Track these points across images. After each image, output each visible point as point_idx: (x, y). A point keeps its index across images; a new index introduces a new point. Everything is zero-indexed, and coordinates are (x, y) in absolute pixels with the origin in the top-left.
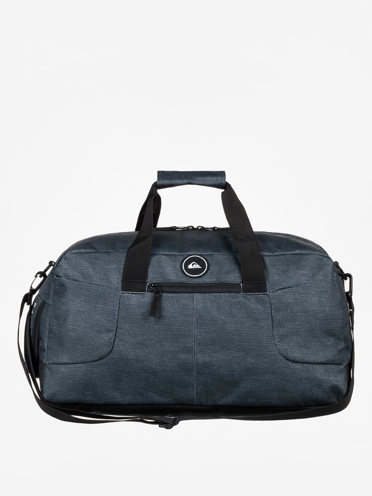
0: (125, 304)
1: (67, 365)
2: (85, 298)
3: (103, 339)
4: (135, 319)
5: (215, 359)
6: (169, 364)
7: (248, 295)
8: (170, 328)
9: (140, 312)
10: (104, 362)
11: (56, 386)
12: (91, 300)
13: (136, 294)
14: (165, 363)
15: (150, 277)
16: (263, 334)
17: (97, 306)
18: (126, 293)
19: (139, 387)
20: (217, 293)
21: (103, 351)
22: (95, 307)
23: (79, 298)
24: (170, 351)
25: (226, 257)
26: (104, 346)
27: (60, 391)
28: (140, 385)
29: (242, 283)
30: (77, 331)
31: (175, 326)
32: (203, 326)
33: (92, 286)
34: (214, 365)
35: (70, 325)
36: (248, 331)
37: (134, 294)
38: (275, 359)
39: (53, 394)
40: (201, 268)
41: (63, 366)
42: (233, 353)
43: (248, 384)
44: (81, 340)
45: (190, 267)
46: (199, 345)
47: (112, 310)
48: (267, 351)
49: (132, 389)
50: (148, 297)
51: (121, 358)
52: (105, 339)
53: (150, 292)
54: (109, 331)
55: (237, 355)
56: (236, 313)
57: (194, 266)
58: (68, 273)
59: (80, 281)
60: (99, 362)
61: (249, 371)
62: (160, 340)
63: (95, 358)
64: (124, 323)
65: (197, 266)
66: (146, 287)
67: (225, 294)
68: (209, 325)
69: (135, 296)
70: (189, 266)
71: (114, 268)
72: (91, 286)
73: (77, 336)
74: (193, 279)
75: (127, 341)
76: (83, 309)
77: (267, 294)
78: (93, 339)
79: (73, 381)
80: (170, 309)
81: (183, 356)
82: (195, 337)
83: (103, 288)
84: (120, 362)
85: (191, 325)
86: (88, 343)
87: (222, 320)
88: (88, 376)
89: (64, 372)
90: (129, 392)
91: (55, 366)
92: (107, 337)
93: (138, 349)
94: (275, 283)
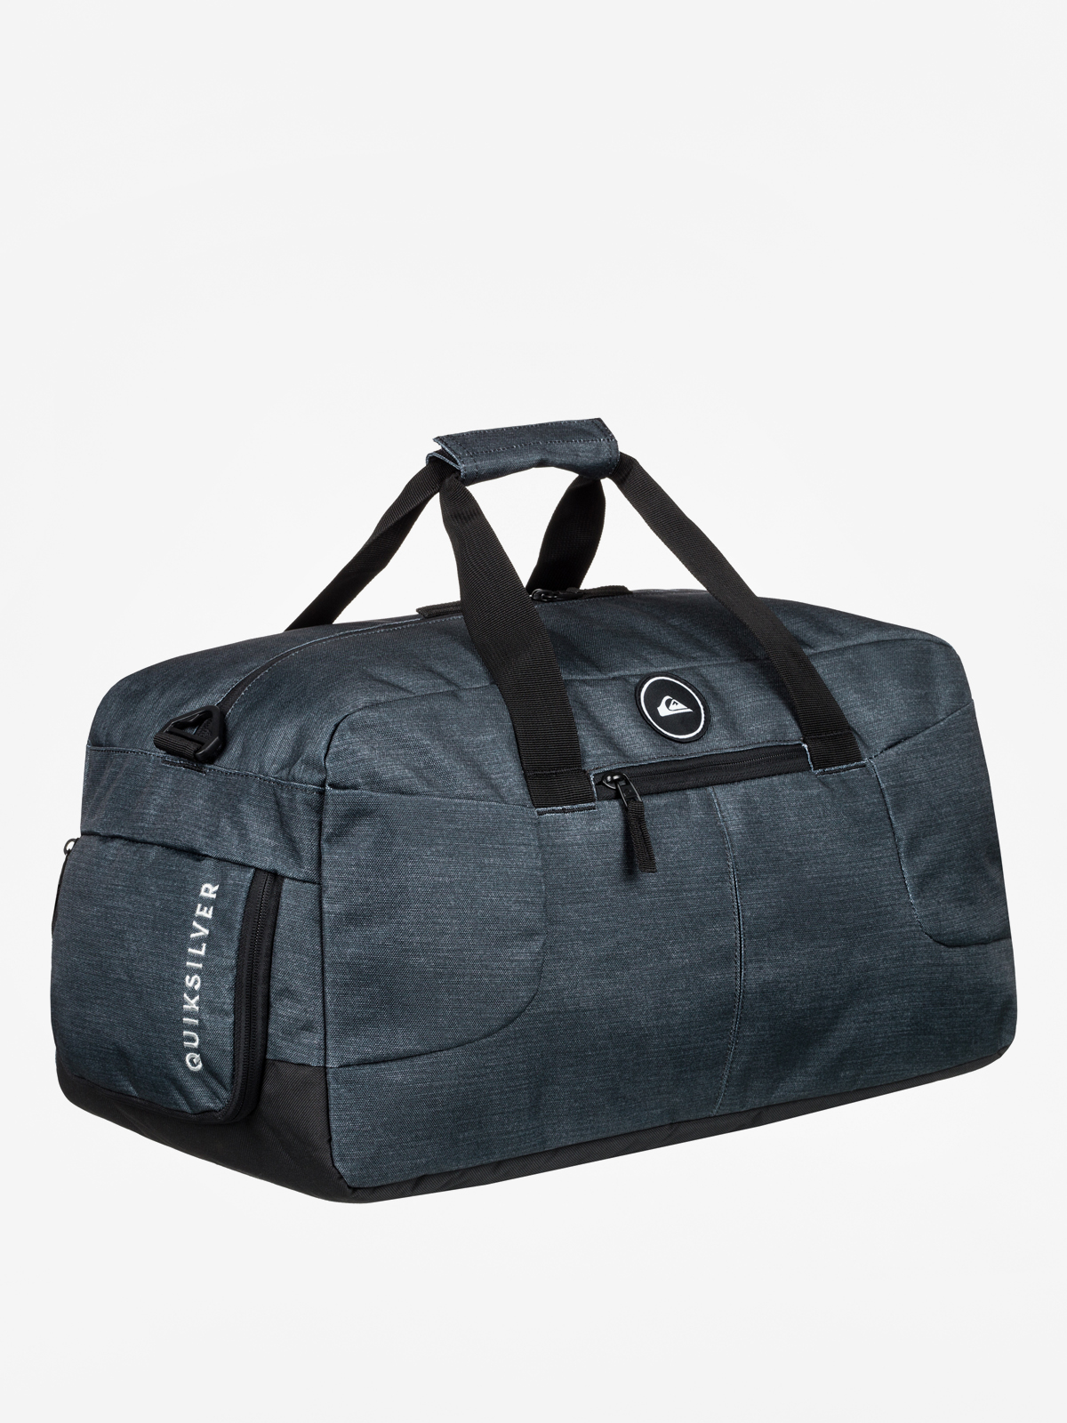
0: (554, 846)
1: (408, 1062)
2: (448, 842)
3: (516, 961)
4: (589, 887)
5: (786, 970)
6: (680, 1005)
7: (828, 772)
8: (678, 899)
9: (599, 862)
10: (515, 1032)
11: (380, 1131)
12: (467, 848)
13: (573, 811)
14: (670, 1006)
15: (589, 756)
16: (881, 880)
17: (486, 861)
18: (549, 812)
19: (597, 1091)
20: (760, 777)
21: (518, 998)
22: (482, 867)
23: (430, 846)
24: (683, 967)
25: (727, 671)
26: (518, 984)
27: (391, 1146)
28: (601, 1084)
29: (805, 742)
30: (436, 950)
31: (690, 891)
32: (752, 880)
33: (461, 804)
34: (782, 990)
35: (413, 934)
36: (849, 876)
37: (569, 811)
38: (914, 946)
39: (371, 1158)
40: (689, 710)
41: (394, 1065)
42: (824, 947)
43: (850, 1028)
44: (452, 975)
45: (663, 711)
46: (751, 937)
47: (528, 867)
48: (894, 927)
49: (576, 1101)
50: (609, 815)
51: (559, 1012)
52: (523, 961)
53: (609, 799)
54: (530, 934)
55: (833, 950)
56: (814, 830)
57: (672, 707)
58: (375, 772)
59: (418, 793)
60: (503, 1033)
61: (858, 989)
62: (656, 938)
63: (495, 1024)
64: (563, 905)
65: (679, 708)
66: (591, 786)
67: (782, 777)
68: (765, 875)
69: (573, 819)
70: (659, 708)
71: (493, 741)
72: (456, 804)
73: (437, 965)
74: (685, 746)
75: (577, 959)
76: (447, 880)
77: (864, 766)
78: (487, 967)
79: (429, 1106)
80: (672, 843)
81: (714, 977)
82: (739, 914)
83: (490, 807)
84: (557, 1023)
85: (726, 881)
86: (471, 983)
87: (790, 854)
88: (470, 1084)
89: (402, 1084)
90: (570, 1110)
91: (367, 1069)
92: (523, 954)
93: (602, 977)
94: (871, 732)
